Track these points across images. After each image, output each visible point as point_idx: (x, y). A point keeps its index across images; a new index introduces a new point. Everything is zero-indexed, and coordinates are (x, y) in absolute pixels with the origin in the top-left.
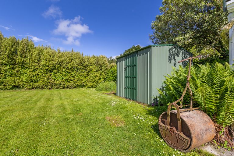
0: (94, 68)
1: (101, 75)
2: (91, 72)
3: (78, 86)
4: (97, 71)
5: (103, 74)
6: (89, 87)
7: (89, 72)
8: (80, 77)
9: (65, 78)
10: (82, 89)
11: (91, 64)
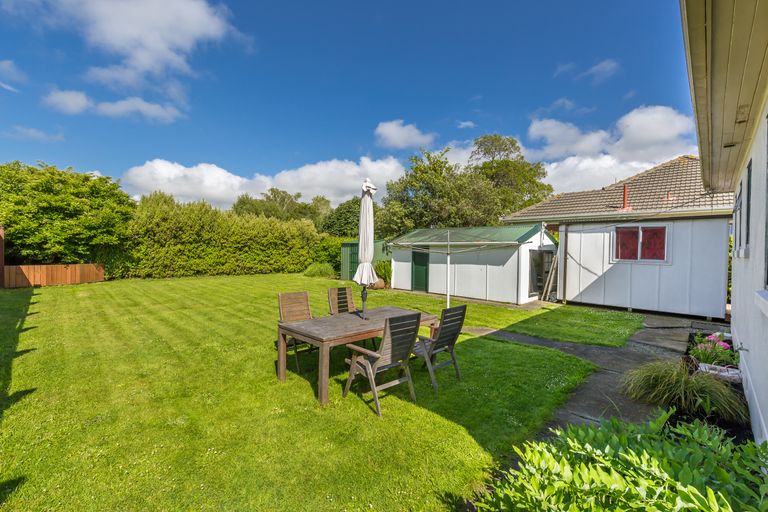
0: (297, 242)
1: (308, 253)
2: (293, 249)
3: (275, 269)
4: (302, 248)
5: (311, 252)
6: (289, 272)
7: (291, 249)
8: (278, 257)
9: (258, 258)
10: (280, 274)
11: (293, 237)
